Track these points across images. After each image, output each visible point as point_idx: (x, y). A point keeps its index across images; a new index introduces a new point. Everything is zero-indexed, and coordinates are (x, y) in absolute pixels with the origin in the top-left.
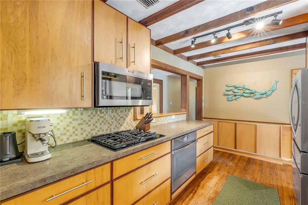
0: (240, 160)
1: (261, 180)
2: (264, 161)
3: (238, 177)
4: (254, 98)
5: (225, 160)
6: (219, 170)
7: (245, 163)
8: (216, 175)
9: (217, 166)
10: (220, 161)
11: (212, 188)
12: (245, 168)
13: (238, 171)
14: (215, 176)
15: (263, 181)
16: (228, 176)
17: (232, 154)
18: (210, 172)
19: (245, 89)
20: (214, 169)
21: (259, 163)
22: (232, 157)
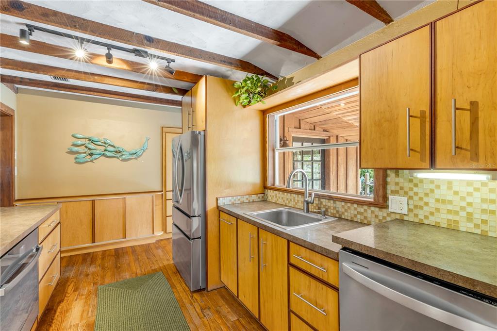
0: (104, 258)
1: (142, 271)
2: (136, 246)
3: (113, 282)
4: (121, 159)
5: (81, 268)
6: (76, 289)
7: (113, 259)
8: (76, 300)
9: (69, 285)
10: (71, 274)
11: (77, 325)
12: (116, 266)
13: (108, 274)
14: (74, 303)
15: (144, 270)
16: (97, 289)
17: (88, 254)
18: (61, 301)
19: (107, 145)
20: (67, 293)
21: (130, 250)
22: (88, 258)
